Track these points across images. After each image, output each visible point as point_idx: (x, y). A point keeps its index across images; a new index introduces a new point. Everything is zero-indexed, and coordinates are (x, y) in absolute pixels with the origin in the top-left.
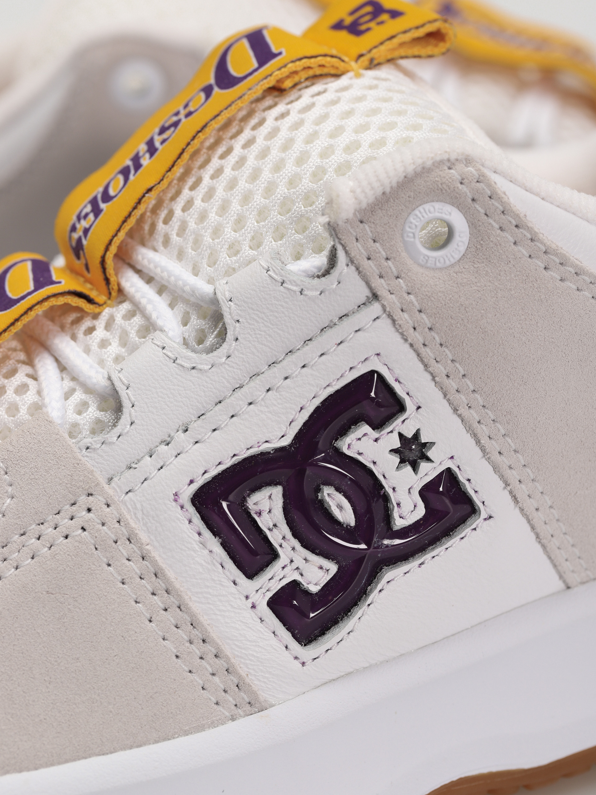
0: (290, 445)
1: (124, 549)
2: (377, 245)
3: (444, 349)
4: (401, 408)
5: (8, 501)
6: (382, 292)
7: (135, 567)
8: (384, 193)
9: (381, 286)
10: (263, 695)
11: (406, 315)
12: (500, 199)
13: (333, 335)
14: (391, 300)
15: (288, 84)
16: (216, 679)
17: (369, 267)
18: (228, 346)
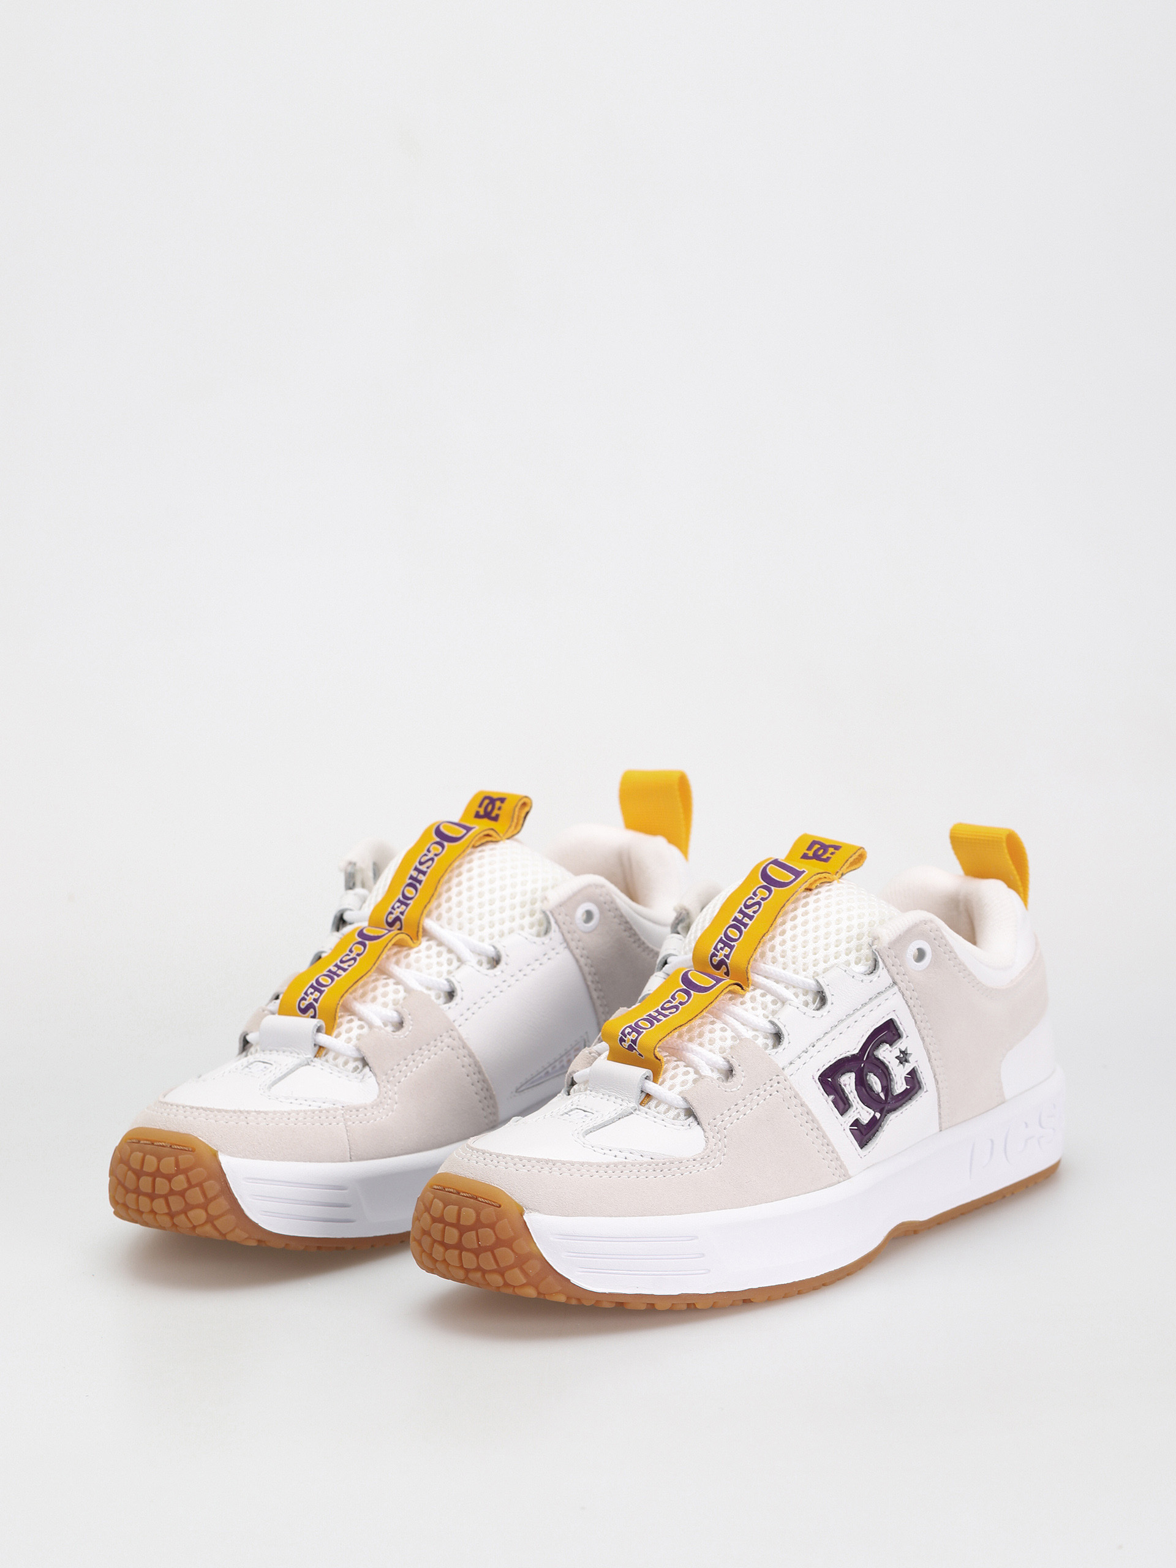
0: (857, 1054)
1: (794, 1101)
2: (897, 959)
3: (921, 1008)
4: (899, 1036)
5: (743, 1079)
6: (898, 981)
7: (799, 1110)
8: (900, 935)
9: (898, 978)
10: (850, 1173)
11: (908, 992)
12: (945, 939)
13: (875, 1002)
14: (901, 985)
15: (814, 887)
16: (833, 1163)
17: (894, 969)
18: (828, 1007)
